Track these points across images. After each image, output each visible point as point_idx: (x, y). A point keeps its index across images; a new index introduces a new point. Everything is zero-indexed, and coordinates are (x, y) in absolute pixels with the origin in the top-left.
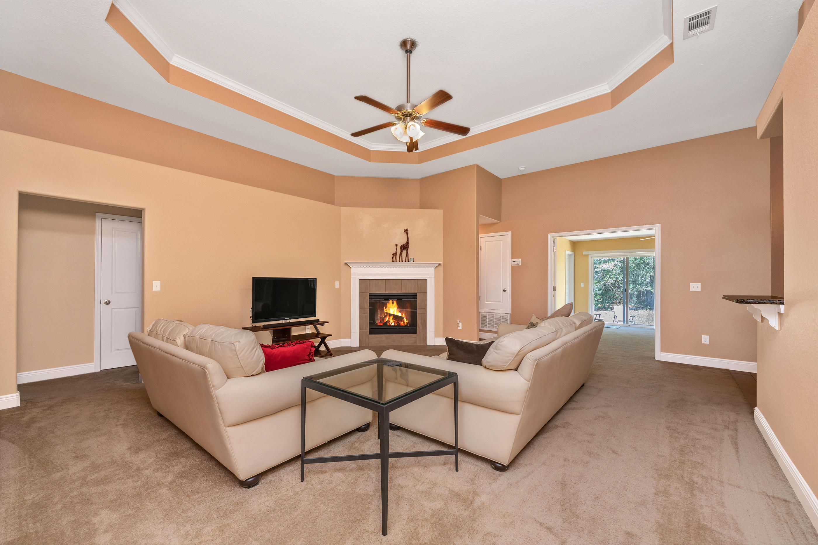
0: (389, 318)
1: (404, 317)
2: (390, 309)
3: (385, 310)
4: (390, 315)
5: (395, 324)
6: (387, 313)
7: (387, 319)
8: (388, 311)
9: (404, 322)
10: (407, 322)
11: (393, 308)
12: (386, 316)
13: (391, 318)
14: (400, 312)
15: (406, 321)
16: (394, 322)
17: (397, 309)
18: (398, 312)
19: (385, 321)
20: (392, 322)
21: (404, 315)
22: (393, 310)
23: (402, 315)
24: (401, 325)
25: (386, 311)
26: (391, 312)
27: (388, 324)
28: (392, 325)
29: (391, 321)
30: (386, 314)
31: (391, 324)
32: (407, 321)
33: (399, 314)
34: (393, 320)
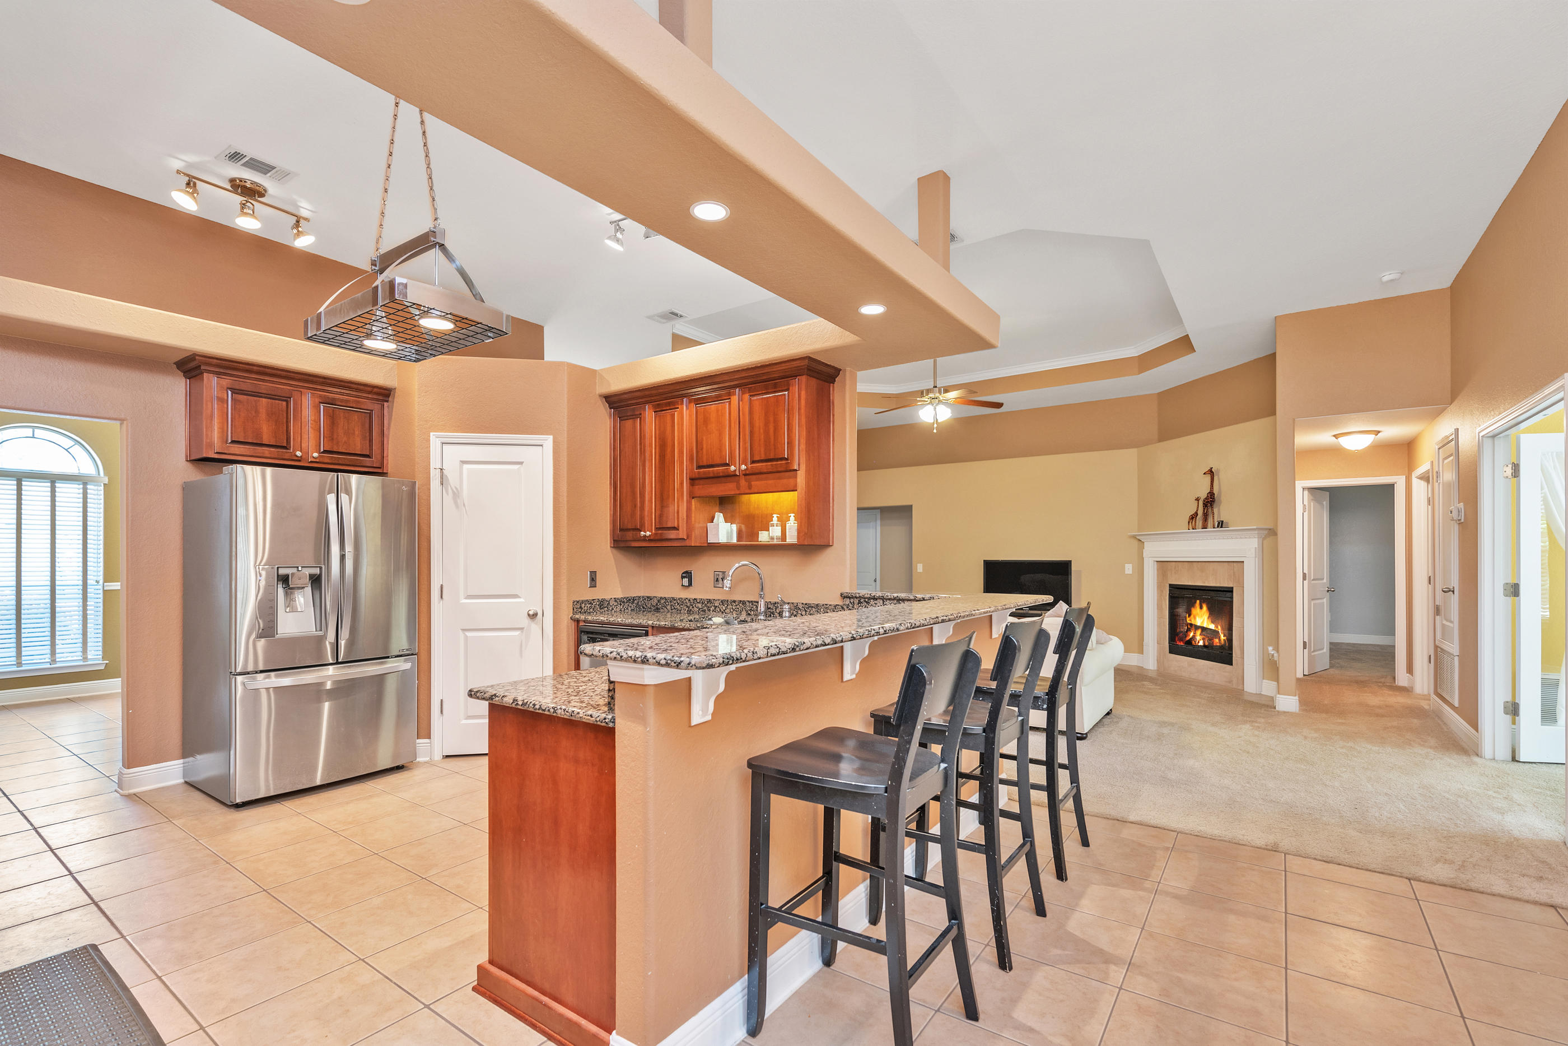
0: (1195, 633)
1: (1220, 631)
2: (1197, 618)
3: (1188, 619)
4: (1197, 627)
5: (1204, 642)
6: (1191, 625)
7: (1192, 634)
8: (1193, 620)
9: (1220, 640)
10: (1224, 640)
11: (1202, 617)
12: (1189, 630)
13: (1199, 632)
14: (1212, 622)
15: (1222, 638)
16: (1203, 639)
17: (1208, 618)
18: (1210, 622)
19: (1188, 638)
20: (1200, 640)
21: (1219, 627)
22: (1202, 621)
23: (1217, 627)
24: (1215, 644)
25: (1190, 620)
26: (1199, 622)
27: (1193, 642)
28: (1199, 644)
29: (1198, 638)
30: (1189, 627)
31: (1199, 642)
32: (1225, 638)
33: (1212, 626)
34: (1201, 637)
